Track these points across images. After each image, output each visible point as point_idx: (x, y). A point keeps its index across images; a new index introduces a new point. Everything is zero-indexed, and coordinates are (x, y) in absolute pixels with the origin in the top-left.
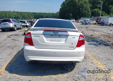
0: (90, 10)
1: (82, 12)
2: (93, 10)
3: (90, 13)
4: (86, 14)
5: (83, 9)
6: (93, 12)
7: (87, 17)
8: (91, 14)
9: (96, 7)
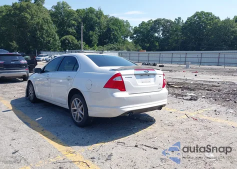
0: (57, 37)
1: (42, 40)
2: (64, 38)
3: (58, 43)
4: (51, 44)
5: (43, 34)
6: (65, 40)
7: (54, 51)
8: (60, 44)
9: (68, 33)
